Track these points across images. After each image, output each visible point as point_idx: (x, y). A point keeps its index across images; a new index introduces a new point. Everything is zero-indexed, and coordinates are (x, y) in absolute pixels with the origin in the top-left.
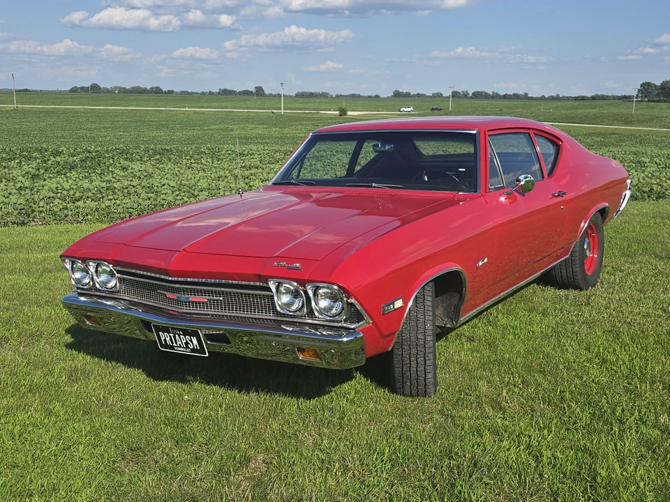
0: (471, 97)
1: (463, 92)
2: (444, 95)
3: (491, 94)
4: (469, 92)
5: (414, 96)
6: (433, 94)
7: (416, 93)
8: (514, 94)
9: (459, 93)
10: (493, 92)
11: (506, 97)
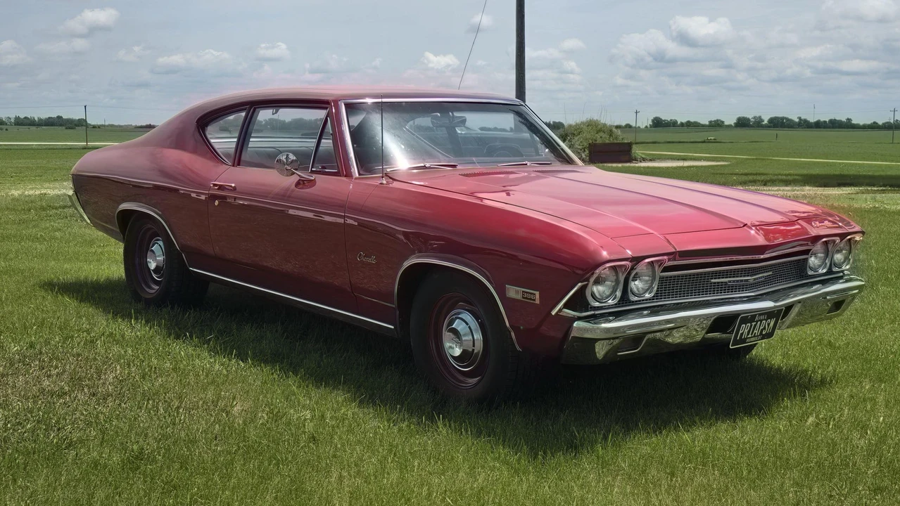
0: (767, 127)
1: (755, 118)
2: (726, 123)
3: (797, 120)
4: (763, 118)
5: (682, 124)
6: (710, 122)
7: (684, 121)
8: (831, 121)
9: (749, 120)
10: (800, 118)
11: (818, 125)
